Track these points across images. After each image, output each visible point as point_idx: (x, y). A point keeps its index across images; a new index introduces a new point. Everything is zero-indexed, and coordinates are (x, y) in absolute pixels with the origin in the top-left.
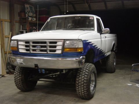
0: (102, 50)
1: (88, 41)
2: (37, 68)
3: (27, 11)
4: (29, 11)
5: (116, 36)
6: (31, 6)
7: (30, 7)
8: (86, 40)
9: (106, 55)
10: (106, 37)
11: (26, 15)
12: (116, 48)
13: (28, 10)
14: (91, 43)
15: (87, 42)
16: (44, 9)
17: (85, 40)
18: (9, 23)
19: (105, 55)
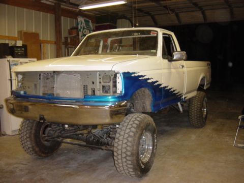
0: (172, 90)
1: (136, 75)
2: (42, 121)
3: (81, 28)
4: (84, 27)
5: (208, 64)
6: (87, 19)
7: (85, 20)
8: (131, 72)
9: (185, 98)
10: (183, 66)
11: (80, 32)
12: (209, 85)
13: (82, 26)
14: (144, 78)
15: (133, 75)
16: (108, 23)
17: (128, 73)
18: (54, 46)
19: (183, 97)
